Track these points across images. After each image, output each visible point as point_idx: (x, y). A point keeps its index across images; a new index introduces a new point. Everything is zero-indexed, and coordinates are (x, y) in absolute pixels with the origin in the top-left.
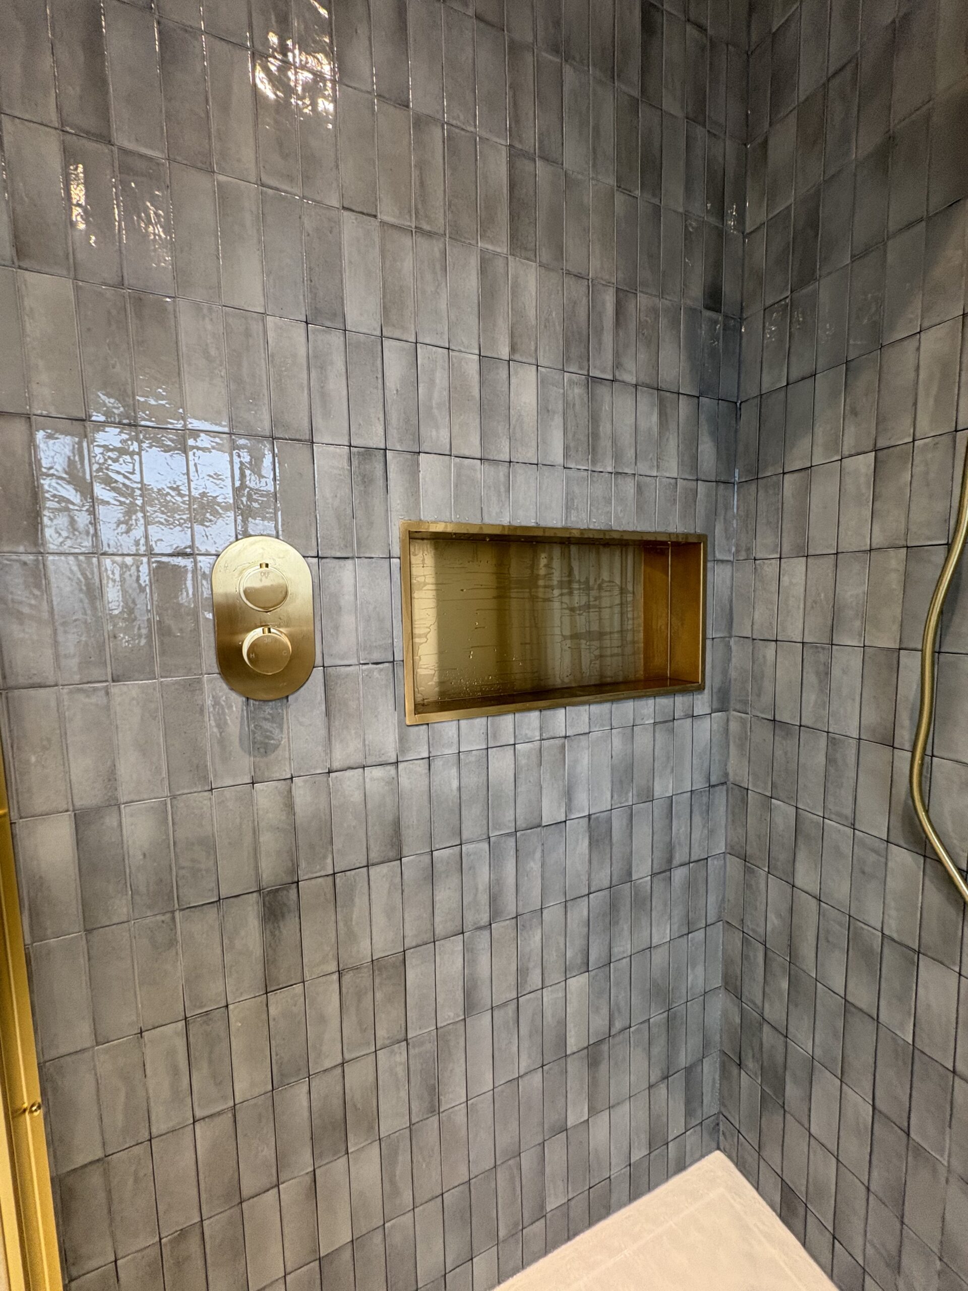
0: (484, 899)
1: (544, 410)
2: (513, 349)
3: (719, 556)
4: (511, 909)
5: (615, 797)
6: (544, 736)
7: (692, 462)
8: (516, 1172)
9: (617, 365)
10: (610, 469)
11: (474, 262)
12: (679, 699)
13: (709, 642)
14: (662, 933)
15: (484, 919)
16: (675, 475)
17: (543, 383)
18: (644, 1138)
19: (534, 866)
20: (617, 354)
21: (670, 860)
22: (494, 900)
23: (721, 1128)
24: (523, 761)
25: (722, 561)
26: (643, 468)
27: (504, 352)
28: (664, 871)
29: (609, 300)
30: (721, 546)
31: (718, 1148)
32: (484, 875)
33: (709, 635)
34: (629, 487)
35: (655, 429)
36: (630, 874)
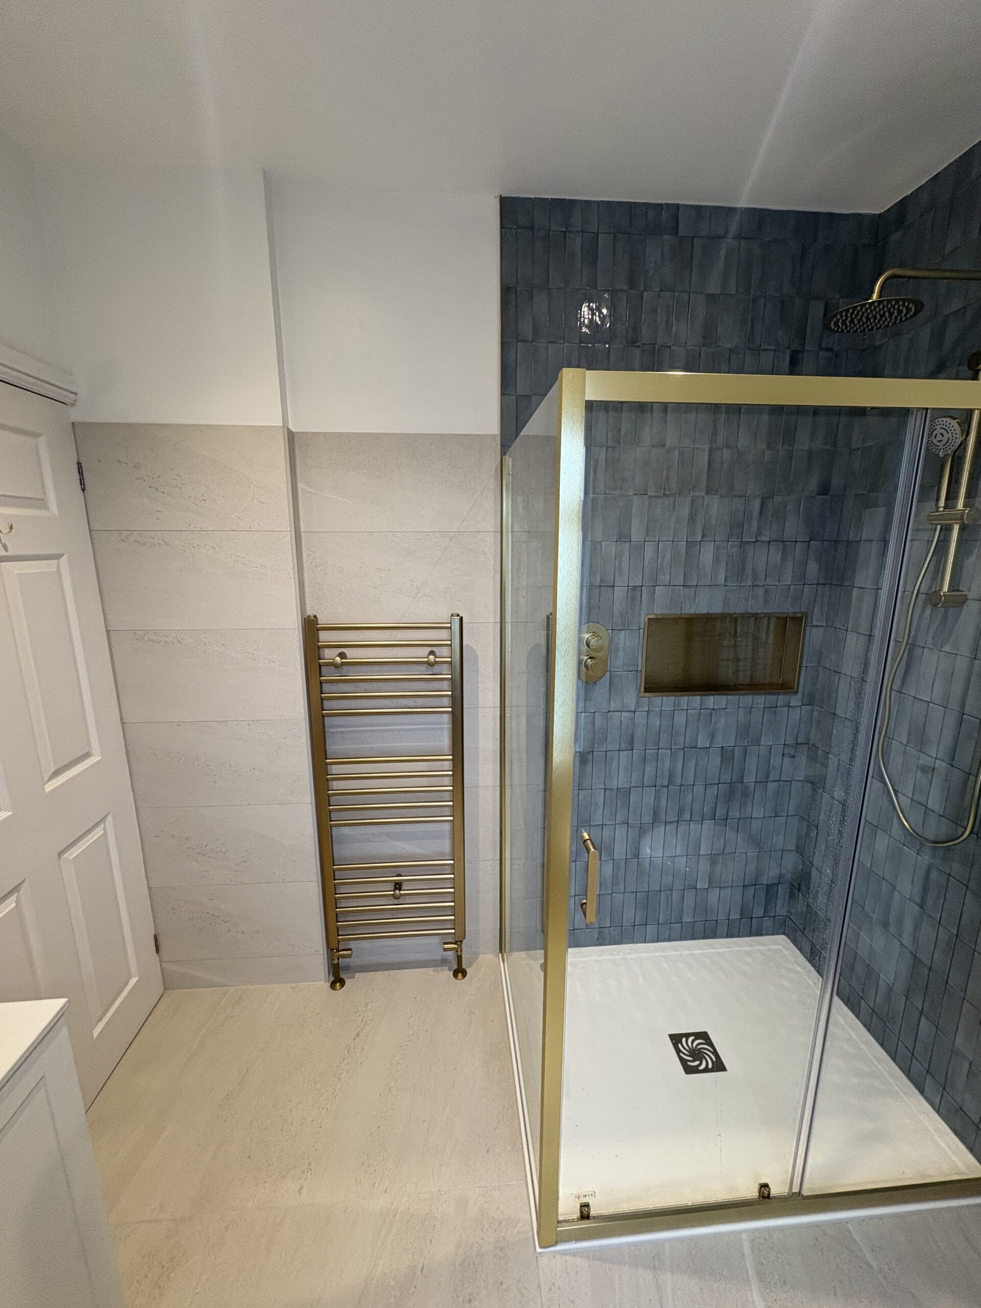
0: (666, 774)
1: (716, 560)
2: (703, 536)
3: (815, 623)
4: (679, 782)
5: (737, 741)
6: (702, 707)
7: (801, 575)
9: (759, 533)
10: (750, 584)
11: (688, 502)
12: (781, 697)
13: (803, 669)
14: (758, 812)
15: (666, 783)
16: (790, 583)
17: (717, 548)
18: (738, 909)
19: (692, 765)
20: (759, 529)
21: (768, 777)
23: (787, 923)
24: (690, 718)
25: (817, 626)
26: (769, 582)
27: (699, 538)
28: (764, 782)
29: (757, 503)
30: (817, 617)
31: (784, 934)
33: (804, 664)
34: (760, 592)
35: (779, 561)
36: (742, 778)
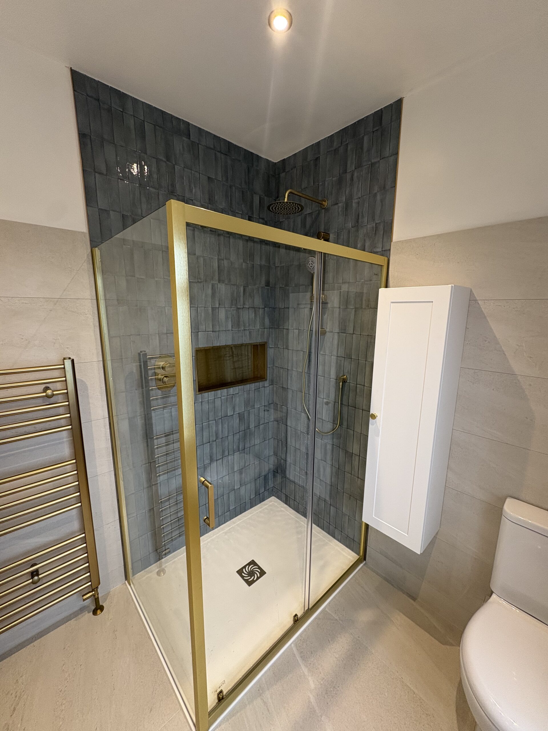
0: (214, 434)
1: (227, 318)
2: (219, 304)
3: (270, 346)
4: (221, 437)
5: (245, 408)
6: (228, 395)
7: (263, 324)
8: (223, 500)
9: (244, 304)
10: (242, 329)
11: (210, 286)
12: (261, 383)
13: (268, 368)
14: (257, 441)
15: (215, 439)
16: (259, 328)
17: (226, 311)
18: (254, 493)
19: (226, 426)
20: (244, 302)
21: (259, 423)
22: (217, 434)
23: (274, 490)
24: (223, 401)
25: (271, 348)
26: (251, 328)
27: (217, 306)
28: (258, 426)
29: (242, 289)
30: (271, 344)
31: (273, 496)
32: (214, 428)
33: (268, 366)
34: (247, 333)
35: (254, 317)
36: (249, 427)
